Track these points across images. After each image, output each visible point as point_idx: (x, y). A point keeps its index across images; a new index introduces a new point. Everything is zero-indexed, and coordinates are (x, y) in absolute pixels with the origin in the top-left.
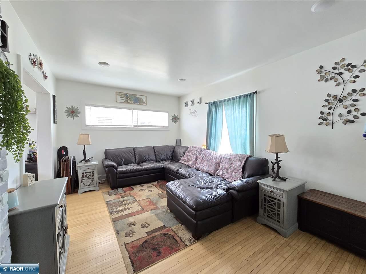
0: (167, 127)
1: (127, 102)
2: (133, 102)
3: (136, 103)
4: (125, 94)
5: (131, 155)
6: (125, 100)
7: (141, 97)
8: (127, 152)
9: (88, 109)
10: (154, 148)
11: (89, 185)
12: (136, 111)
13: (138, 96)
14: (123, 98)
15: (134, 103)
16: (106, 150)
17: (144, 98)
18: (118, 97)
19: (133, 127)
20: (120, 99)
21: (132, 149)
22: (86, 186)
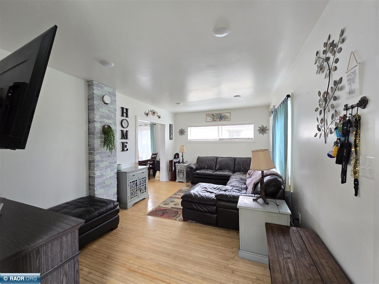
0: (252, 139)
1: (214, 120)
2: (218, 120)
3: (221, 120)
4: (213, 115)
5: (212, 163)
6: (212, 119)
7: (225, 114)
8: (210, 160)
9: (189, 128)
10: (235, 159)
11: (182, 178)
12: (221, 126)
13: (223, 114)
14: (212, 118)
15: (220, 120)
16: (199, 157)
17: (228, 115)
18: (208, 117)
19: (218, 140)
20: (209, 119)
21: (216, 158)
22: (180, 178)
